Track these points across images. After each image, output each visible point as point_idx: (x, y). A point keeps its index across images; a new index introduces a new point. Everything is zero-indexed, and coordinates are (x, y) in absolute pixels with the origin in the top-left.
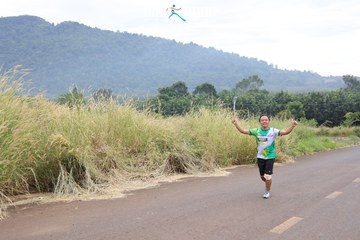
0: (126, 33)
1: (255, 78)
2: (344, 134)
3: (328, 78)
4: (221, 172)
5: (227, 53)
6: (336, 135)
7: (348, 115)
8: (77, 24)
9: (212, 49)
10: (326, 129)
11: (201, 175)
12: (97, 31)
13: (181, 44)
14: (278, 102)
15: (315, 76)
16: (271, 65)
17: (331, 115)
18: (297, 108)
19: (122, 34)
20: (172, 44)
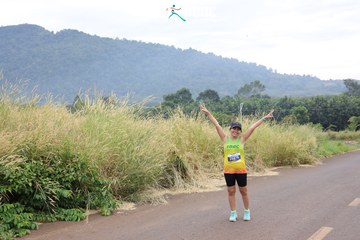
0: (125, 40)
1: (257, 83)
2: (351, 138)
3: (328, 81)
4: (270, 172)
5: (226, 59)
6: (343, 138)
7: (352, 119)
8: (76, 31)
9: (211, 54)
10: (333, 133)
11: (256, 174)
12: (96, 38)
13: (180, 50)
14: (282, 107)
15: (315, 80)
16: (271, 70)
17: (336, 119)
18: (302, 113)
19: (121, 41)
20: (171, 50)
